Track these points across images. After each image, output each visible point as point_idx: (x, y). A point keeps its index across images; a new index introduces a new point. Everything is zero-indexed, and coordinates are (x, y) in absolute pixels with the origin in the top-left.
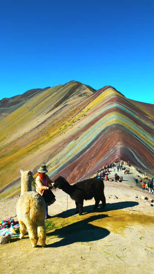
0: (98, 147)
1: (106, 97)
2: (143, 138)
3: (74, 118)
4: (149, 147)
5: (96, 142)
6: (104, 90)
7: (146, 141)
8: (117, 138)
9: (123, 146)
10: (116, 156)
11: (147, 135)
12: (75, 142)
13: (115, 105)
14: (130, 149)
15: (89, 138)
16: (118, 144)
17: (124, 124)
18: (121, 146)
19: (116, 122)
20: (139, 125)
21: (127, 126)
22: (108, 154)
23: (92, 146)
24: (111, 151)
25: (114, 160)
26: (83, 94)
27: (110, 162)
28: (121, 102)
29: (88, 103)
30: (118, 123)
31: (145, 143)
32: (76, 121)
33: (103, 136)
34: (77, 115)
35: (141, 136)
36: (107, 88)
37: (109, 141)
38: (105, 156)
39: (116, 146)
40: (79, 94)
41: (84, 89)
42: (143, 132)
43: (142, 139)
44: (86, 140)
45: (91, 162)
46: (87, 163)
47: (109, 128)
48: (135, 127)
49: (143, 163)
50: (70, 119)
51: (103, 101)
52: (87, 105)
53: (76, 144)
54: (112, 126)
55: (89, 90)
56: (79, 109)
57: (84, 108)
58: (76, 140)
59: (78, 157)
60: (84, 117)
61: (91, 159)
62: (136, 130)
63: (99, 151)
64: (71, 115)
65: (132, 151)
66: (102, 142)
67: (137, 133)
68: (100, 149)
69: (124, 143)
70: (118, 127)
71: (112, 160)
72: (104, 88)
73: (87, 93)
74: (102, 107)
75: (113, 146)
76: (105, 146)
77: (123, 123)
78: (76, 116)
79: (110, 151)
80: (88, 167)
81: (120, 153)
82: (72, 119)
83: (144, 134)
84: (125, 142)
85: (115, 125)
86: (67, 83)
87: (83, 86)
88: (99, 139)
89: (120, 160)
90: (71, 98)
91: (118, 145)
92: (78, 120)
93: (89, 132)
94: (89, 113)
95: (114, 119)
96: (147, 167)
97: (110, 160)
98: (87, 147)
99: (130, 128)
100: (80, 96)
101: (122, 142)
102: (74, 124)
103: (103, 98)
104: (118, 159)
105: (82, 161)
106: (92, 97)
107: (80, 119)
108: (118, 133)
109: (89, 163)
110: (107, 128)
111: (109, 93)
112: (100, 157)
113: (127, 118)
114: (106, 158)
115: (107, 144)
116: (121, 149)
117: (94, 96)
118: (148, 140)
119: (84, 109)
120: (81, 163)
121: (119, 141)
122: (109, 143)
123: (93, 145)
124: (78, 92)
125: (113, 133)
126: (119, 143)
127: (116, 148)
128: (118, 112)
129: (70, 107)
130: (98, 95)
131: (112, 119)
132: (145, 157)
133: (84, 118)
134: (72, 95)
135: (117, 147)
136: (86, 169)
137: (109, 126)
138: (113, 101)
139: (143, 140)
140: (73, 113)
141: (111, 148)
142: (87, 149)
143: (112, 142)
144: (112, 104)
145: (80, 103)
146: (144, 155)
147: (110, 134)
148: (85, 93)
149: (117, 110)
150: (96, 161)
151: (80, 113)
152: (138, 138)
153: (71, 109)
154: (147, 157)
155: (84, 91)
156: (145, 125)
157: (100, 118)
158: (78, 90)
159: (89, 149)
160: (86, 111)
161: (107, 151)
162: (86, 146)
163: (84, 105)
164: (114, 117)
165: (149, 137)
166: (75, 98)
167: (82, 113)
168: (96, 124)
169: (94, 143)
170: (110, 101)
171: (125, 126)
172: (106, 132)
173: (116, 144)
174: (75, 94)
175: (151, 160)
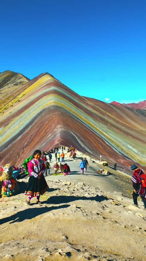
0: (33, 133)
1: (43, 83)
2: (85, 120)
3: (7, 105)
4: (92, 129)
5: (30, 127)
6: (41, 77)
7: (89, 124)
8: (56, 121)
9: (63, 129)
10: (55, 141)
11: (89, 118)
12: (3, 129)
13: (53, 88)
14: (72, 133)
15: (21, 123)
16: (57, 127)
17: (64, 106)
18: (61, 129)
19: (54, 104)
20: (79, 108)
21: (67, 107)
22: (45, 140)
23: (25, 132)
24: (50, 136)
25: (53, 146)
26: (19, 83)
27: (48, 149)
28: (60, 87)
29: (24, 89)
30: (56, 104)
31: (88, 126)
32: (8, 108)
33: (38, 119)
34: (11, 102)
35: (83, 119)
36: (44, 75)
37: (47, 124)
38: (42, 143)
39: (55, 130)
40: (14, 83)
41: (20, 78)
42: (84, 115)
43: (84, 122)
44: (18, 126)
45: (23, 152)
46: (17, 155)
47: (46, 110)
48: (75, 110)
49: (88, 147)
50: (2, 107)
51: (40, 86)
52: (22, 92)
53: (5, 132)
54: (49, 108)
55: (26, 79)
56: (13, 96)
57: (19, 94)
58: (5, 127)
59: (6, 147)
60: (18, 102)
61: (23, 148)
62: (76, 112)
63: (34, 137)
64: (3, 103)
65: (74, 135)
66: (38, 127)
67: (78, 116)
68: (35, 135)
69: (64, 126)
70: (57, 108)
71: (50, 147)
72: (41, 75)
73: (23, 82)
74: (39, 91)
75: (52, 129)
76: (42, 131)
77: (62, 105)
78: (9, 103)
79: (48, 136)
80: (19, 159)
81: (60, 137)
82: (4, 106)
83: (86, 117)
84: (66, 124)
85: (53, 106)
86: (2, 72)
87: (19, 75)
88: (34, 123)
89: (60, 146)
90: (6, 87)
91: (57, 129)
92: (10, 106)
93: (23, 116)
94: (24, 98)
95: (52, 101)
96: (93, 153)
97: (48, 147)
98: (18, 134)
99: (71, 111)
100: (16, 85)
101: (62, 124)
102: (5, 111)
103: (40, 84)
104: (57, 144)
105: (11, 152)
106: (28, 84)
107: (13, 105)
108: (57, 115)
109: (21, 154)
110: (44, 110)
111: (46, 79)
112: (35, 145)
113: (67, 100)
114: (43, 145)
115: (44, 128)
116: (61, 132)
117: (30, 83)
118: (91, 123)
119: (18, 96)
120: (9, 154)
121: (59, 124)
122: (47, 127)
123: (27, 131)
124: (13, 80)
125: (52, 116)
126: (59, 126)
127: (55, 131)
128: (56, 94)
129: (3, 95)
130: (35, 82)
131: (50, 101)
132: (89, 141)
133: (18, 104)
134: (6, 84)
135: (57, 131)
136: (16, 163)
137: (47, 108)
138: (50, 85)
139: (86, 123)
140: (5, 101)
141: (49, 132)
142: (18, 137)
143: (50, 125)
144: (50, 87)
145: (15, 90)
146: (88, 139)
147: (48, 116)
148: (21, 83)
149: (55, 92)
150: (30, 151)
151: (14, 100)
152: (80, 120)
153: (4, 97)
154: (92, 141)
155: (20, 80)
156: (85, 108)
157: (36, 101)
158: (13, 79)
159: (21, 136)
160: (21, 97)
161: (44, 136)
162: (17, 132)
163: (19, 92)
164: (52, 99)
165: (90, 120)
166: (10, 87)
167: (16, 100)
168: (32, 107)
169: (28, 128)
170: (48, 85)
171: (65, 108)
172: (43, 114)
173: (54, 128)
174: (9, 83)
175: (96, 144)
